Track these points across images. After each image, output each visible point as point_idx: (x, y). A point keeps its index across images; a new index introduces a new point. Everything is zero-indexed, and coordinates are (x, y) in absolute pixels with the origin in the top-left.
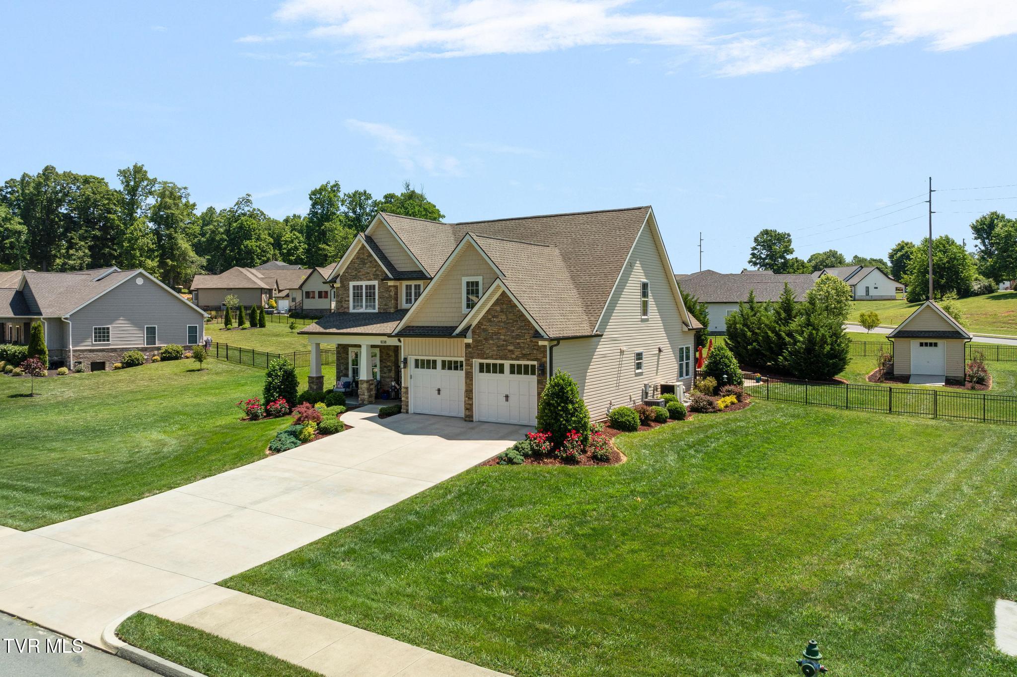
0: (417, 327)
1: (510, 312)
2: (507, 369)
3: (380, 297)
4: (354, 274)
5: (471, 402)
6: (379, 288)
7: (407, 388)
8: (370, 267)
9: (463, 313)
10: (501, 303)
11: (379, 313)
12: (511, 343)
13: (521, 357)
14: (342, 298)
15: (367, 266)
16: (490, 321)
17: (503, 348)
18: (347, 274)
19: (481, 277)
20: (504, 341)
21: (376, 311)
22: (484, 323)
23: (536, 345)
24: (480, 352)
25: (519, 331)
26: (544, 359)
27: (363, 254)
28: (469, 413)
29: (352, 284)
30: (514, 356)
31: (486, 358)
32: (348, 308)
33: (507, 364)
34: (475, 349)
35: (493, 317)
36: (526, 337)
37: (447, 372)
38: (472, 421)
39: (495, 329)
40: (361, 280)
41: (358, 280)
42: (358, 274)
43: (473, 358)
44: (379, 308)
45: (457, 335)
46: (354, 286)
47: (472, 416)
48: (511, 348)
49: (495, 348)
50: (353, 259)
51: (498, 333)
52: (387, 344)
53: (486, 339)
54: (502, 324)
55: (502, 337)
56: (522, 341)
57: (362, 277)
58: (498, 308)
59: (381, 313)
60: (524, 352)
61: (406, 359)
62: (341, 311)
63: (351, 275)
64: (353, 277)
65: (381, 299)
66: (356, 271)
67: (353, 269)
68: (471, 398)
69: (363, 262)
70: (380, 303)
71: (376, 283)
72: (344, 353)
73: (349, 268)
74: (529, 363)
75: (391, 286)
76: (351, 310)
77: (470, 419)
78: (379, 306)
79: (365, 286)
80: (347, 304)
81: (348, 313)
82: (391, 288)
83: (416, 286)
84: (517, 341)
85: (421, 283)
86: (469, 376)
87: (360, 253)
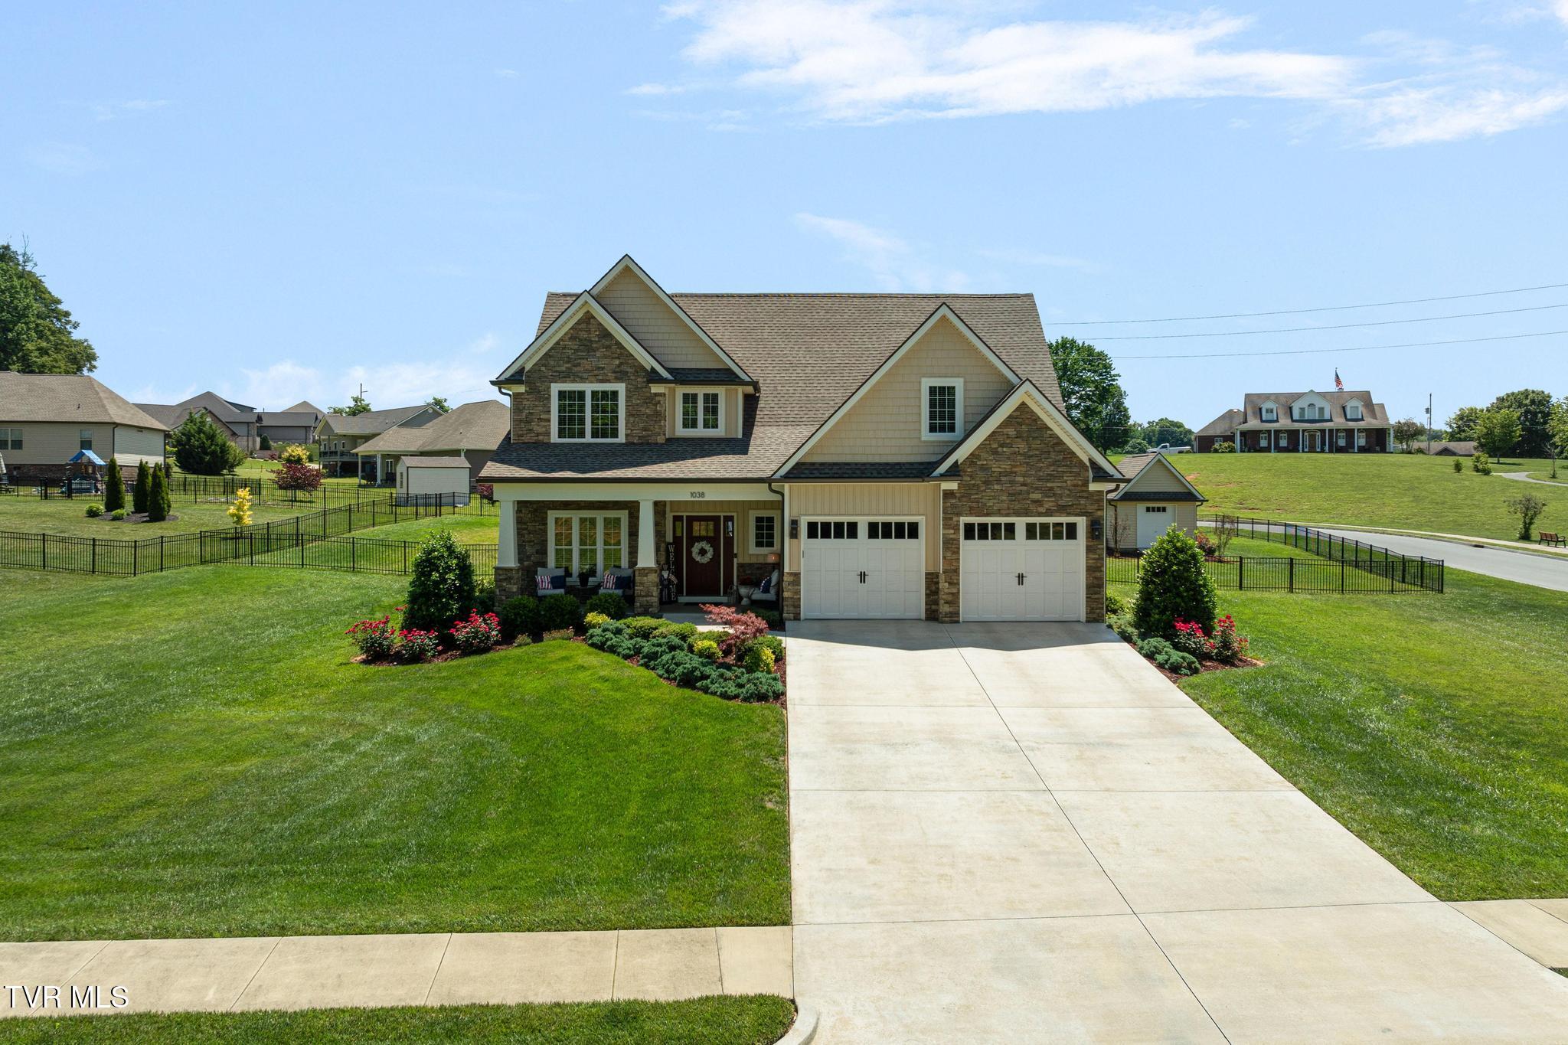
0: (822, 464)
1: (1034, 438)
2: (1020, 531)
3: (629, 414)
4: (564, 369)
5: (954, 591)
6: (628, 398)
7: (797, 575)
8: (605, 357)
9: (923, 439)
10: (1018, 423)
11: (628, 444)
12: (1037, 489)
13: (1056, 511)
14: (531, 414)
15: (598, 354)
16: (995, 452)
17: (1021, 497)
18: (543, 368)
19: (961, 380)
20: (1024, 484)
21: (621, 438)
22: (984, 455)
23: (1083, 491)
24: (974, 505)
25: (1052, 468)
26: (1099, 513)
27: (589, 331)
28: (951, 609)
29: (555, 388)
30: (1041, 510)
31: (988, 515)
32: (548, 434)
33: (1021, 523)
34: (964, 499)
35: (1002, 445)
36: (1065, 478)
37: (880, 542)
38: (958, 622)
39: (1005, 466)
40: (583, 380)
41: (574, 381)
42: (575, 369)
43: (959, 514)
44: (627, 435)
45: (942, 475)
46: (562, 393)
47: (957, 614)
48: (1036, 496)
49: (1004, 498)
50: (561, 340)
51: (1012, 472)
52: (706, 499)
53: (987, 483)
54: (1019, 457)
55: (1021, 479)
56: (1059, 485)
57: (585, 375)
58: (1011, 432)
59: (634, 443)
60: (1061, 502)
61: (794, 523)
62: (526, 439)
63: (556, 371)
64: (562, 375)
65: (632, 419)
66: (568, 362)
67: (561, 359)
68: (955, 583)
69: (588, 347)
70: (629, 425)
71: (621, 388)
72: (535, 521)
73: (550, 356)
74: (1065, 520)
75: (656, 395)
76: (554, 438)
77: (954, 618)
78: (629, 432)
79: (592, 392)
80: (545, 426)
81: (549, 445)
82: (658, 398)
83: (706, 396)
84: (1049, 485)
85: (720, 391)
86: (951, 547)
87: (580, 330)
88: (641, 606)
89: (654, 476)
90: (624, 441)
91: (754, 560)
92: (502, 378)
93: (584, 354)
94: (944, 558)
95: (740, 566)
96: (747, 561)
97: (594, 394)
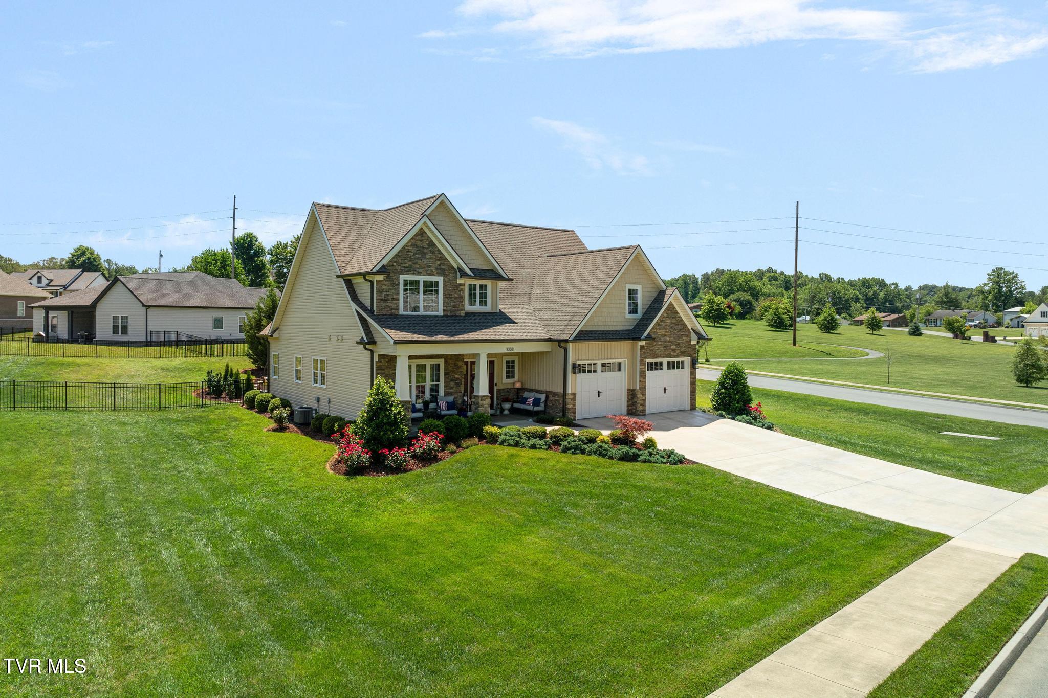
2: (665, 366)
3: (445, 296)
4: (407, 265)
5: (644, 398)
6: (445, 286)
7: (574, 395)
8: (431, 259)
9: (627, 317)
11: (445, 316)
12: (674, 344)
14: (387, 295)
15: (428, 257)
18: (395, 264)
19: (641, 286)
20: (669, 341)
21: (440, 312)
23: (690, 344)
24: (651, 352)
25: (679, 333)
26: (695, 355)
27: (422, 241)
28: (643, 408)
30: (673, 354)
31: (656, 358)
32: (398, 309)
33: (665, 361)
34: (647, 350)
36: (683, 338)
37: (607, 374)
39: (663, 332)
40: (419, 273)
41: (414, 274)
42: (414, 266)
43: (645, 358)
44: (444, 310)
46: (405, 281)
48: (673, 347)
50: (406, 246)
51: (665, 335)
52: (514, 351)
53: (656, 341)
54: (667, 328)
56: (681, 341)
57: (420, 270)
59: (448, 316)
61: (574, 365)
62: (384, 312)
63: (403, 267)
64: (407, 269)
65: (447, 300)
66: (410, 261)
67: (406, 259)
68: (644, 395)
69: (421, 251)
70: (446, 304)
71: (440, 279)
72: (390, 368)
73: (399, 257)
74: (680, 359)
75: (460, 285)
76: (402, 312)
77: (643, 414)
78: (445, 308)
79: (424, 281)
80: (396, 304)
81: (398, 315)
82: (461, 287)
83: (481, 286)
84: (678, 341)
85: (488, 283)
86: (643, 375)
87: (417, 240)
90: (442, 314)
92: (374, 270)
93: (420, 256)
94: (640, 381)
97: (425, 283)
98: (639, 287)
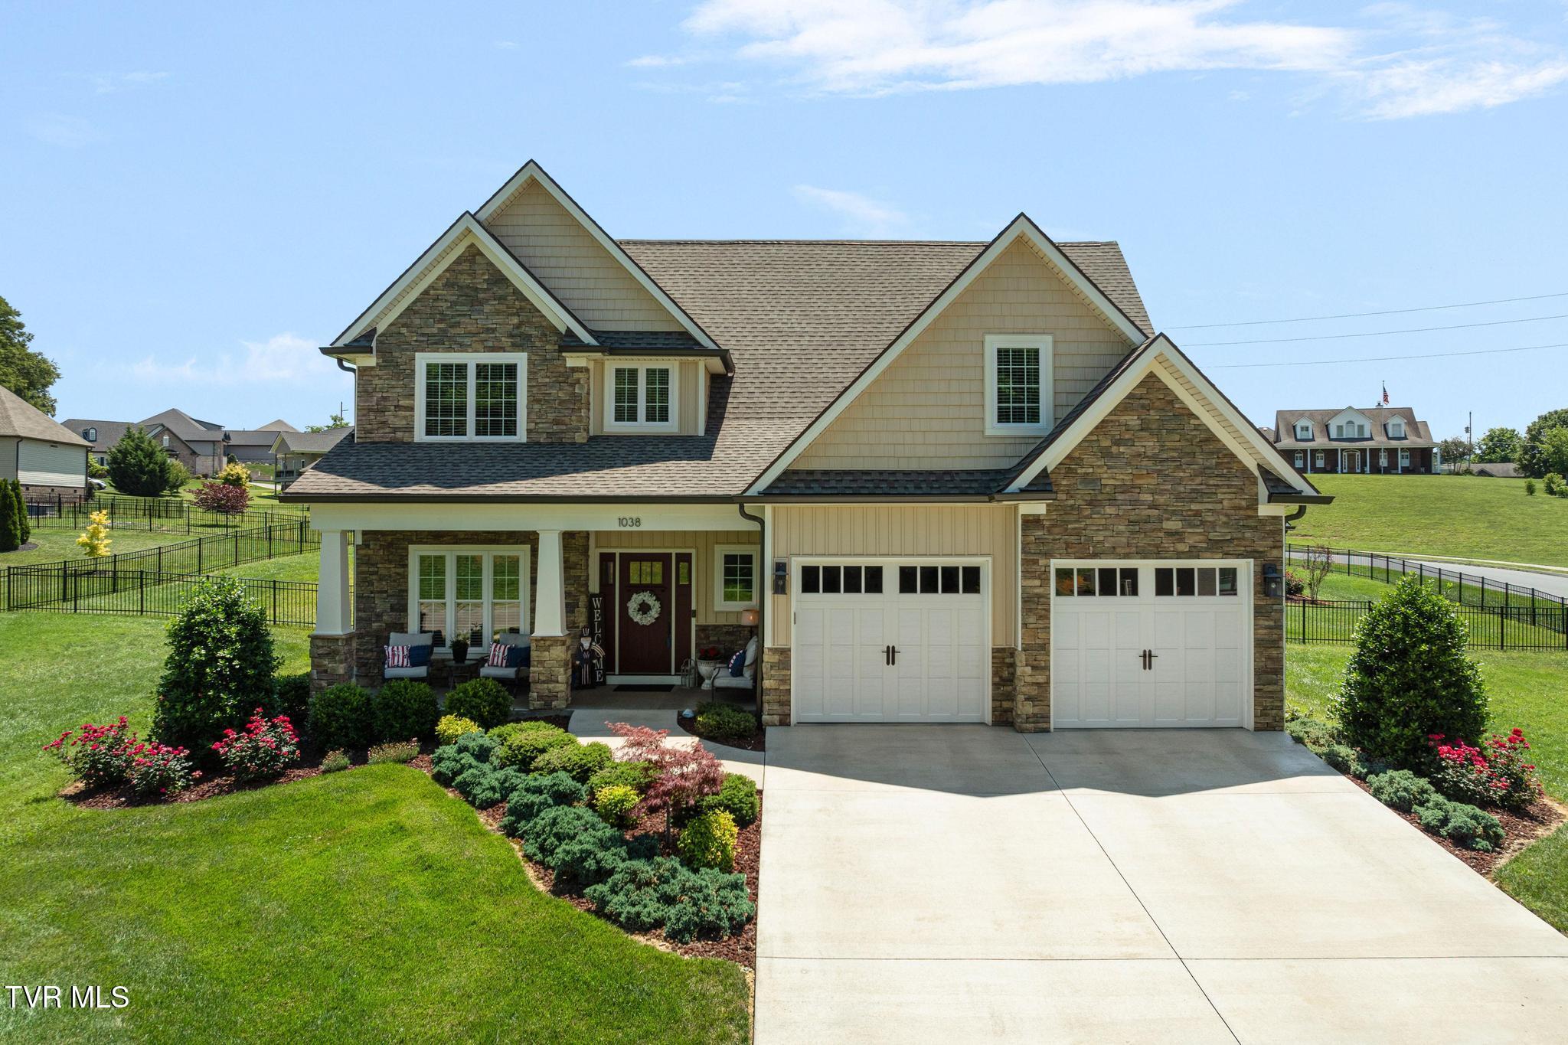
0: (826, 473)
1: (1170, 431)
2: (1147, 581)
3: (533, 399)
4: (435, 331)
5: (1041, 679)
6: (532, 374)
7: (784, 653)
8: (498, 313)
10: (1143, 407)
11: (527, 445)
12: (1174, 513)
13: (1207, 550)
14: (385, 398)
15: (487, 308)
16: (1106, 453)
17: (1148, 526)
18: (404, 330)
19: (1049, 339)
20: (1153, 506)
21: (521, 436)
22: (1088, 459)
23: (1250, 517)
24: (1073, 539)
25: (1198, 480)
26: (1275, 553)
27: (473, 275)
28: (1036, 710)
29: (423, 360)
30: (1182, 547)
32: (410, 429)
33: (1147, 570)
34: (1056, 530)
35: (1118, 443)
36: (1220, 496)
37: (919, 600)
38: (1047, 731)
39: (1124, 476)
40: (463, 348)
41: (450, 349)
42: (452, 331)
43: (1049, 555)
44: (529, 431)
45: (1022, 491)
46: (432, 367)
47: (1046, 717)
48: (1174, 525)
49: (1122, 528)
50: (431, 287)
51: (1134, 487)
52: (643, 528)
53: (1092, 503)
54: (1145, 462)
55: (1148, 497)
56: (1210, 506)
57: (467, 341)
58: (1133, 420)
59: (539, 443)
60: (1213, 535)
61: (781, 568)
62: (376, 437)
63: (423, 335)
64: (433, 339)
65: (537, 407)
66: (441, 321)
67: (432, 316)
68: (1041, 667)
69: (472, 298)
70: (533, 416)
71: (520, 359)
72: (390, 562)
73: (416, 312)
74: (1217, 563)
75: (574, 370)
76: (420, 435)
77: (1040, 724)
78: (532, 426)
79: (478, 366)
80: (405, 417)
81: (410, 445)
82: (576, 375)
83: (650, 373)
84: (1194, 507)
85: (671, 364)
86: (1036, 607)
87: (461, 272)
88: (540, 697)
89: (559, 492)
90: (524, 440)
91: (722, 621)
92: (339, 344)
93: (466, 308)
94: (1025, 625)
95: (702, 629)
96: (711, 621)
97: (481, 369)
98: (1044, 345)
